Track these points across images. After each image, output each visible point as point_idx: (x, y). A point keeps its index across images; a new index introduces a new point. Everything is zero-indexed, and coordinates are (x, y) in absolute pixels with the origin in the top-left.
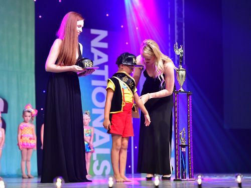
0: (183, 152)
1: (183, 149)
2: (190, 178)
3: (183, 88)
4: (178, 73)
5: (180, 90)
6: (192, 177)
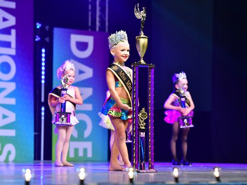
0: (141, 138)
1: (142, 133)
2: (149, 169)
3: (144, 60)
4: (139, 41)
5: (140, 62)
6: (152, 167)
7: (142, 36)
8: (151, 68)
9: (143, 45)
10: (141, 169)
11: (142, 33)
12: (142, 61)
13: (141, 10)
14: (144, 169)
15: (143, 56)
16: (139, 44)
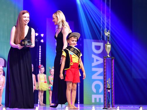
0: (108, 92)
1: (108, 90)
2: (112, 107)
3: (109, 55)
4: (107, 46)
5: (107, 56)
6: (114, 107)
7: (108, 44)
8: (113, 59)
9: (109, 48)
10: (108, 107)
11: (108, 42)
12: (108, 56)
13: (107, 31)
14: (110, 107)
15: (108, 53)
16: (107, 48)
